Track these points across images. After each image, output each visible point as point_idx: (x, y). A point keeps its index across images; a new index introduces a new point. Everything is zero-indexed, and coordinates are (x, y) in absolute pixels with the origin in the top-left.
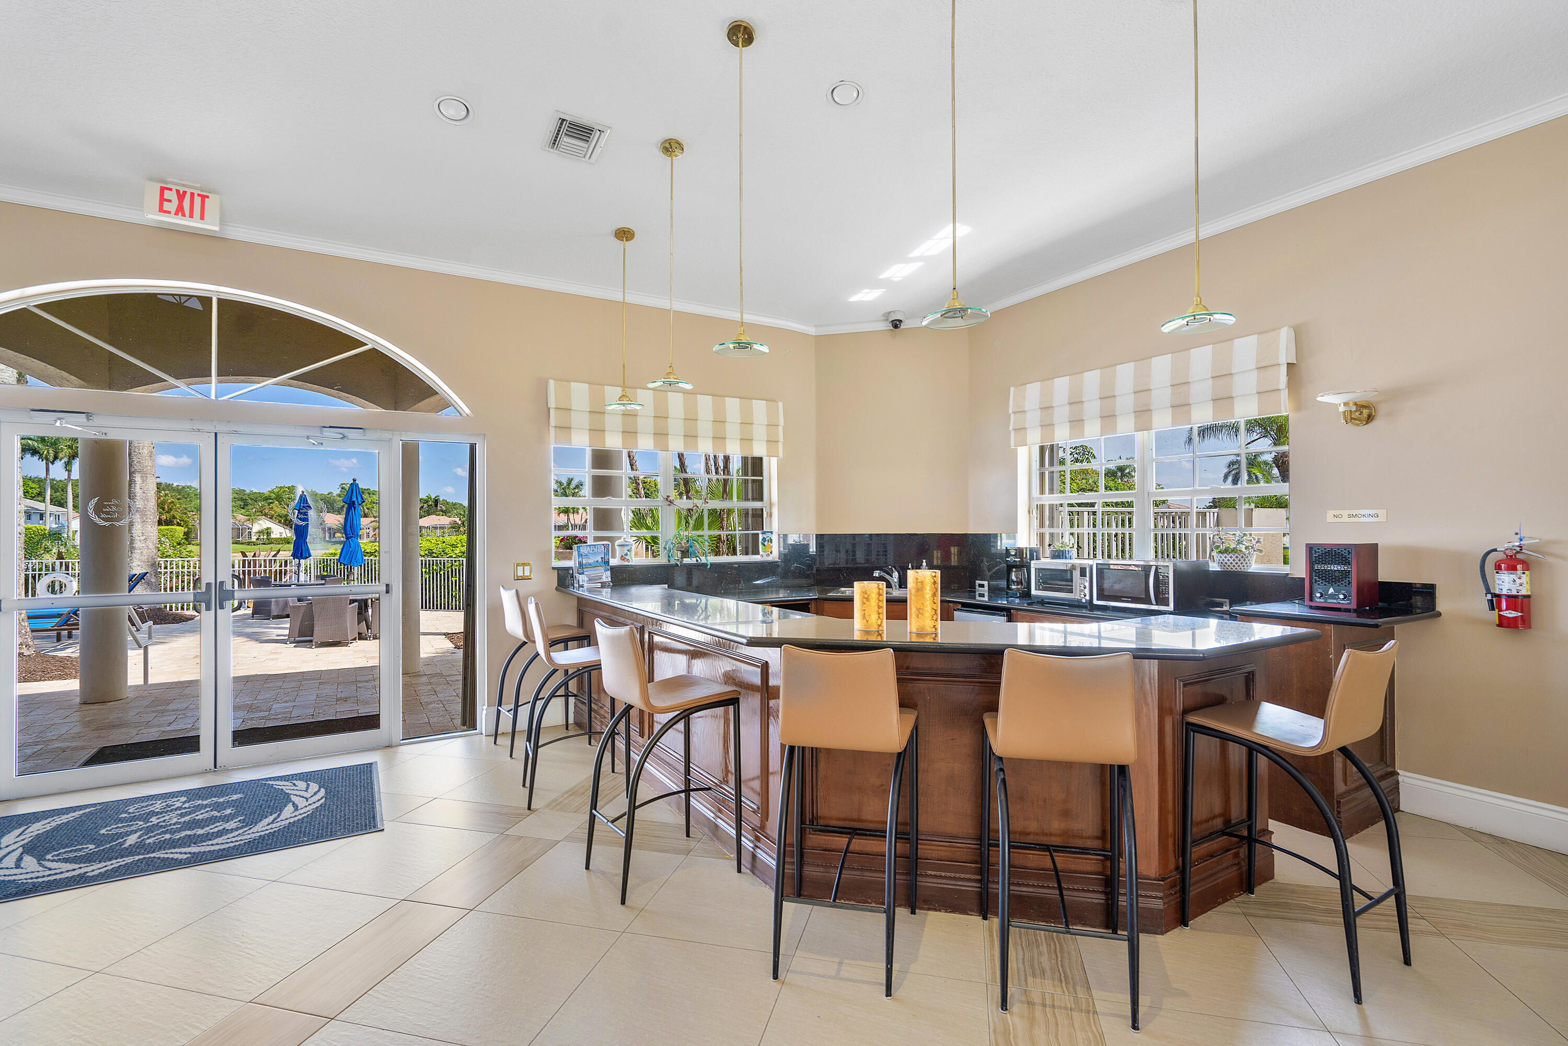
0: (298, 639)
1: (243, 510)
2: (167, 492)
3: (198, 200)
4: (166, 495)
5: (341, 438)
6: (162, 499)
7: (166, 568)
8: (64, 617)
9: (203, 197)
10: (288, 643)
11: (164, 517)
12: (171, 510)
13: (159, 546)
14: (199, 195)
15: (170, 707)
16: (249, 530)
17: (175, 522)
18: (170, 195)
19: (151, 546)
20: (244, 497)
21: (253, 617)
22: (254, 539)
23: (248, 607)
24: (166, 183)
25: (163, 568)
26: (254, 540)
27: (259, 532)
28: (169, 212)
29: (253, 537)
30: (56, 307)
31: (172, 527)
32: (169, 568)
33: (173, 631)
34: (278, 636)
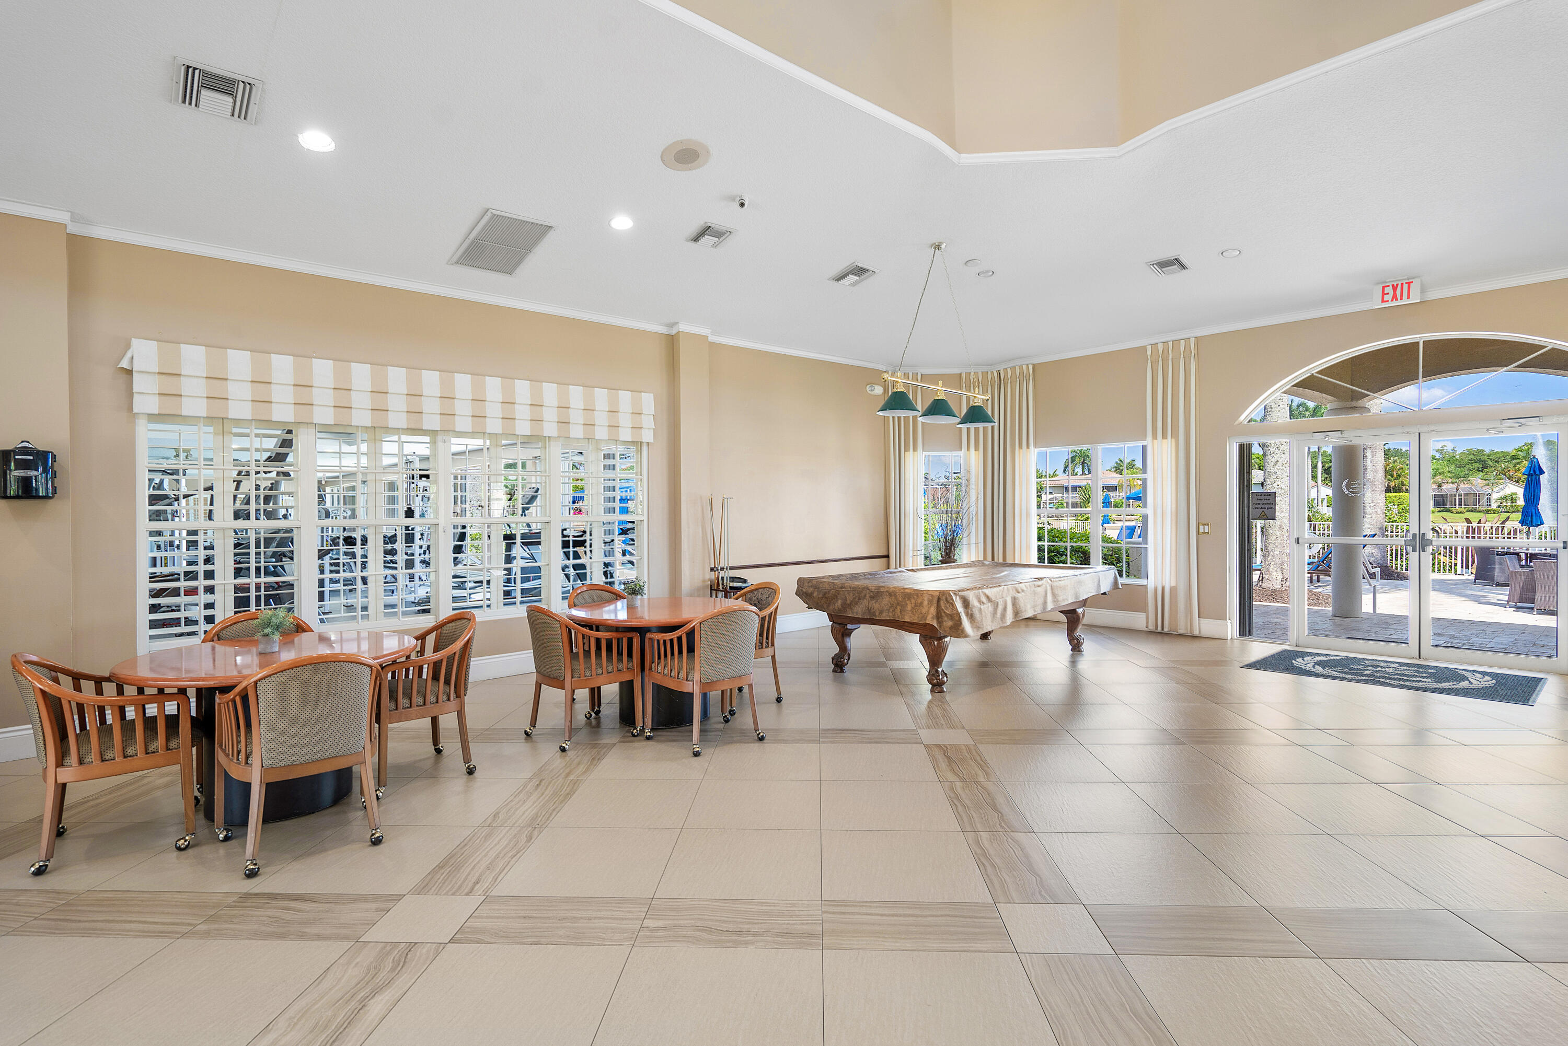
0: (1519, 604)
1: (1481, 473)
2: (1396, 458)
3: (1405, 286)
4: (1395, 461)
5: (1519, 426)
6: (1391, 465)
7: (1392, 532)
8: (1315, 565)
9: (1409, 284)
10: (1507, 606)
11: (1392, 484)
12: (1400, 476)
13: (1386, 512)
14: (1406, 283)
15: (1392, 627)
16: (1489, 496)
17: (1404, 488)
18: (1389, 290)
19: (1379, 512)
20: (1483, 459)
21: (1475, 582)
22: (1494, 506)
23: (1472, 573)
24: (1386, 282)
25: (1389, 532)
26: (1495, 508)
27: (1502, 498)
28: (1388, 301)
29: (1492, 504)
30: (1328, 371)
31: (1401, 494)
32: (1394, 531)
33: (1398, 585)
34: (1498, 600)
